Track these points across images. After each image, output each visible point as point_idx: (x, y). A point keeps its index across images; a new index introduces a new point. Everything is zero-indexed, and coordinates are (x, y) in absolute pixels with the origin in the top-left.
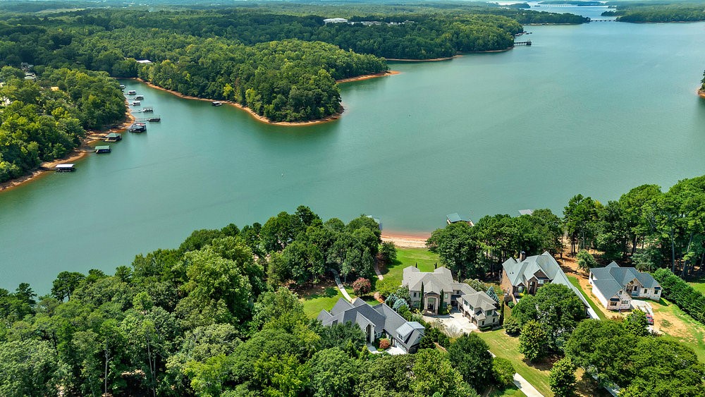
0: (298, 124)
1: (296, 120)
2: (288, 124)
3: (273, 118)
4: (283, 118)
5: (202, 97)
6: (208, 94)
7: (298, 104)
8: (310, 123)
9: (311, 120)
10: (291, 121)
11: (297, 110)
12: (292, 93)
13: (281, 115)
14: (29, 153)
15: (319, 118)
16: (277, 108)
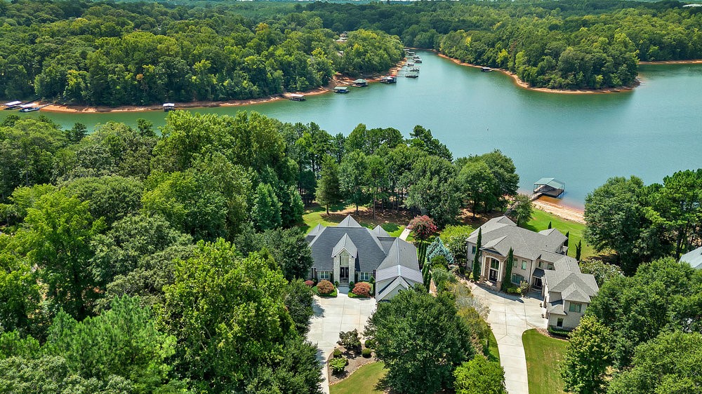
0: (561, 92)
1: (561, 87)
2: (550, 91)
3: (533, 83)
4: (545, 84)
5: (477, 64)
6: (483, 61)
7: (569, 68)
8: (578, 92)
9: (580, 89)
10: (553, 88)
11: (565, 76)
12: (563, 55)
13: (544, 79)
14: (274, 80)
15: (593, 89)
16: (542, 72)
